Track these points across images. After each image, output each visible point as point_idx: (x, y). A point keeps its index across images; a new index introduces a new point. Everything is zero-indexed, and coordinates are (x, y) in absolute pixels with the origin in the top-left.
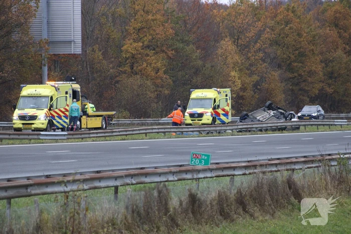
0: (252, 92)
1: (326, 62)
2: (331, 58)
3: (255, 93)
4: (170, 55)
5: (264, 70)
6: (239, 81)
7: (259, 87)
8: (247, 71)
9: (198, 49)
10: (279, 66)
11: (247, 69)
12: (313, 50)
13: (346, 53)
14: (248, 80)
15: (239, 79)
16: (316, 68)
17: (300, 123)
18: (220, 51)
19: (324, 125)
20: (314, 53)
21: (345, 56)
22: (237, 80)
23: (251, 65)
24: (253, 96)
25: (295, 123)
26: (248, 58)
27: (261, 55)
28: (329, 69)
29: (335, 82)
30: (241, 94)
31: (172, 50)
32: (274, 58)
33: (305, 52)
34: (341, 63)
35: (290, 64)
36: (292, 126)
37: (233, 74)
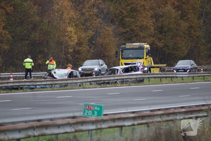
0: (88, 47)
1: (156, 17)
2: (161, 14)
3: (90, 48)
4: (9, 11)
5: (99, 25)
6: (76, 36)
7: (94, 42)
8: (82, 27)
9: (35, 5)
10: (112, 21)
11: (82, 24)
12: (144, 5)
13: (174, 8)
14: (83, 35)
15: (75, 34)
16: (147, 23)
17: (144, 76)
18: (56, 7)
19: (166, 77)
20: (145, 9)
21: (174, 11)
22: (73, 35)
23: (86, 20)
24: (88, 51)
25: (140, 76)
26: (83, 14)
27: (95, 10)
28: (159, 24)
29: (165, 36)
30: (77, 48)
31: (10, 6)
32: (108, 14)
33: (137, 7)
34: (170, 18)
35: (123, 19)
36: (136, 78)
37: (69, 29)
